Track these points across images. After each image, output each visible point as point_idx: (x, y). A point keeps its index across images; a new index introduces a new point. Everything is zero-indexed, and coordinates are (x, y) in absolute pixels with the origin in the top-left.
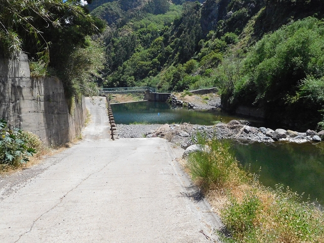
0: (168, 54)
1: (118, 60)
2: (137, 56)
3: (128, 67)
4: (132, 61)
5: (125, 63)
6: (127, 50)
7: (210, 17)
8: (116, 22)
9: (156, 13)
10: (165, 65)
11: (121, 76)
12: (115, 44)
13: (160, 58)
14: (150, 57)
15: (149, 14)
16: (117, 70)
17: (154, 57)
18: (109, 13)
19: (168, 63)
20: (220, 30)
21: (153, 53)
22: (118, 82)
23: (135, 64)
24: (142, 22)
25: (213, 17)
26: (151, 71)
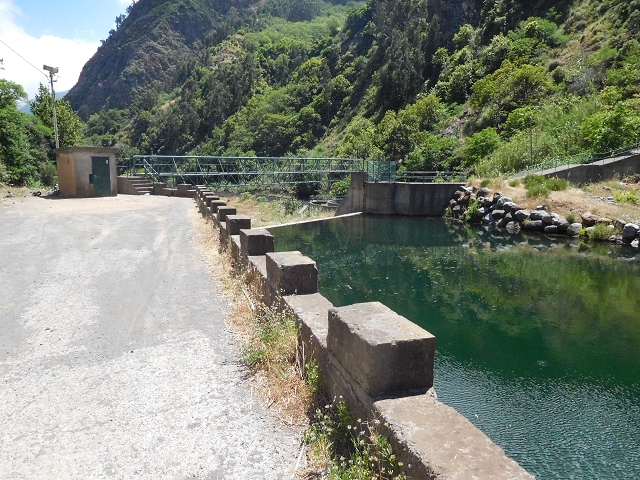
0: (338, 95)
1: (213, 114)
2: (259, 102)
3: (239, 129)
4: (248, 114)
5: (230, 120)
6: (233, 91)
8: (202, 38)
9: (292, 18)
10: (333, 121)
11: (222, 152)
12: (204, 80)
13: (321, 106)
14: (292, 105)
15: (277, 19)
16: (211, 136)
17: (306, 101)
18: (186, 17)
19: (341, 117)
20: (498, 19)
21: (299, 94)
23: (254, 123)
26: (298, 138)
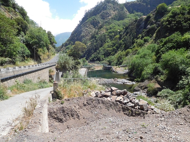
0: (120, 44)
1: (97, 47)
2: (106, 45)
3: (102, 51)
4: (103, 48)
5: (100, 48)
6: (101, 42)
7: (140, 27)
8: (98, 26)
9: (119, 20)
11: (98, 55)
12: (96, 38)
13: (117, 46)
14: (112, 46)
15: (115, 21)
16: (96, 52)
17: (114, 46)
18: (94, 22)
19: (120, 49)
20: (143, 35)
21: (114, 44)
22: (96, 58)
23: (105, 49)
24: (111, 26)
25: (141, 28)
26: (112, 53)
